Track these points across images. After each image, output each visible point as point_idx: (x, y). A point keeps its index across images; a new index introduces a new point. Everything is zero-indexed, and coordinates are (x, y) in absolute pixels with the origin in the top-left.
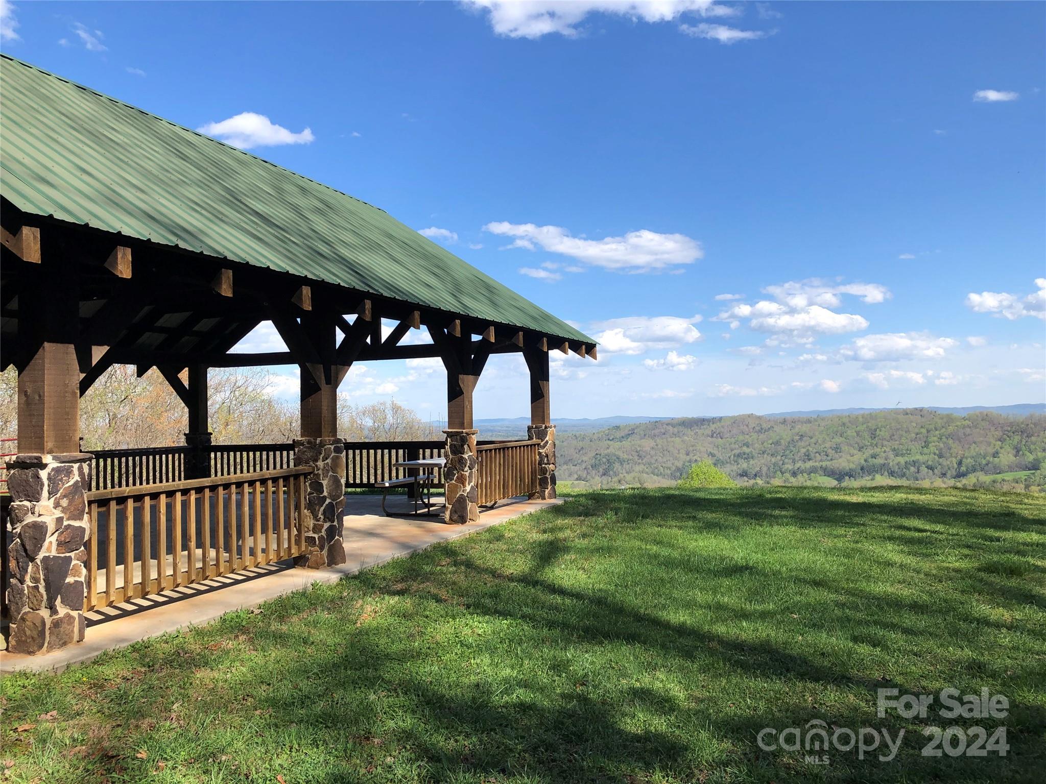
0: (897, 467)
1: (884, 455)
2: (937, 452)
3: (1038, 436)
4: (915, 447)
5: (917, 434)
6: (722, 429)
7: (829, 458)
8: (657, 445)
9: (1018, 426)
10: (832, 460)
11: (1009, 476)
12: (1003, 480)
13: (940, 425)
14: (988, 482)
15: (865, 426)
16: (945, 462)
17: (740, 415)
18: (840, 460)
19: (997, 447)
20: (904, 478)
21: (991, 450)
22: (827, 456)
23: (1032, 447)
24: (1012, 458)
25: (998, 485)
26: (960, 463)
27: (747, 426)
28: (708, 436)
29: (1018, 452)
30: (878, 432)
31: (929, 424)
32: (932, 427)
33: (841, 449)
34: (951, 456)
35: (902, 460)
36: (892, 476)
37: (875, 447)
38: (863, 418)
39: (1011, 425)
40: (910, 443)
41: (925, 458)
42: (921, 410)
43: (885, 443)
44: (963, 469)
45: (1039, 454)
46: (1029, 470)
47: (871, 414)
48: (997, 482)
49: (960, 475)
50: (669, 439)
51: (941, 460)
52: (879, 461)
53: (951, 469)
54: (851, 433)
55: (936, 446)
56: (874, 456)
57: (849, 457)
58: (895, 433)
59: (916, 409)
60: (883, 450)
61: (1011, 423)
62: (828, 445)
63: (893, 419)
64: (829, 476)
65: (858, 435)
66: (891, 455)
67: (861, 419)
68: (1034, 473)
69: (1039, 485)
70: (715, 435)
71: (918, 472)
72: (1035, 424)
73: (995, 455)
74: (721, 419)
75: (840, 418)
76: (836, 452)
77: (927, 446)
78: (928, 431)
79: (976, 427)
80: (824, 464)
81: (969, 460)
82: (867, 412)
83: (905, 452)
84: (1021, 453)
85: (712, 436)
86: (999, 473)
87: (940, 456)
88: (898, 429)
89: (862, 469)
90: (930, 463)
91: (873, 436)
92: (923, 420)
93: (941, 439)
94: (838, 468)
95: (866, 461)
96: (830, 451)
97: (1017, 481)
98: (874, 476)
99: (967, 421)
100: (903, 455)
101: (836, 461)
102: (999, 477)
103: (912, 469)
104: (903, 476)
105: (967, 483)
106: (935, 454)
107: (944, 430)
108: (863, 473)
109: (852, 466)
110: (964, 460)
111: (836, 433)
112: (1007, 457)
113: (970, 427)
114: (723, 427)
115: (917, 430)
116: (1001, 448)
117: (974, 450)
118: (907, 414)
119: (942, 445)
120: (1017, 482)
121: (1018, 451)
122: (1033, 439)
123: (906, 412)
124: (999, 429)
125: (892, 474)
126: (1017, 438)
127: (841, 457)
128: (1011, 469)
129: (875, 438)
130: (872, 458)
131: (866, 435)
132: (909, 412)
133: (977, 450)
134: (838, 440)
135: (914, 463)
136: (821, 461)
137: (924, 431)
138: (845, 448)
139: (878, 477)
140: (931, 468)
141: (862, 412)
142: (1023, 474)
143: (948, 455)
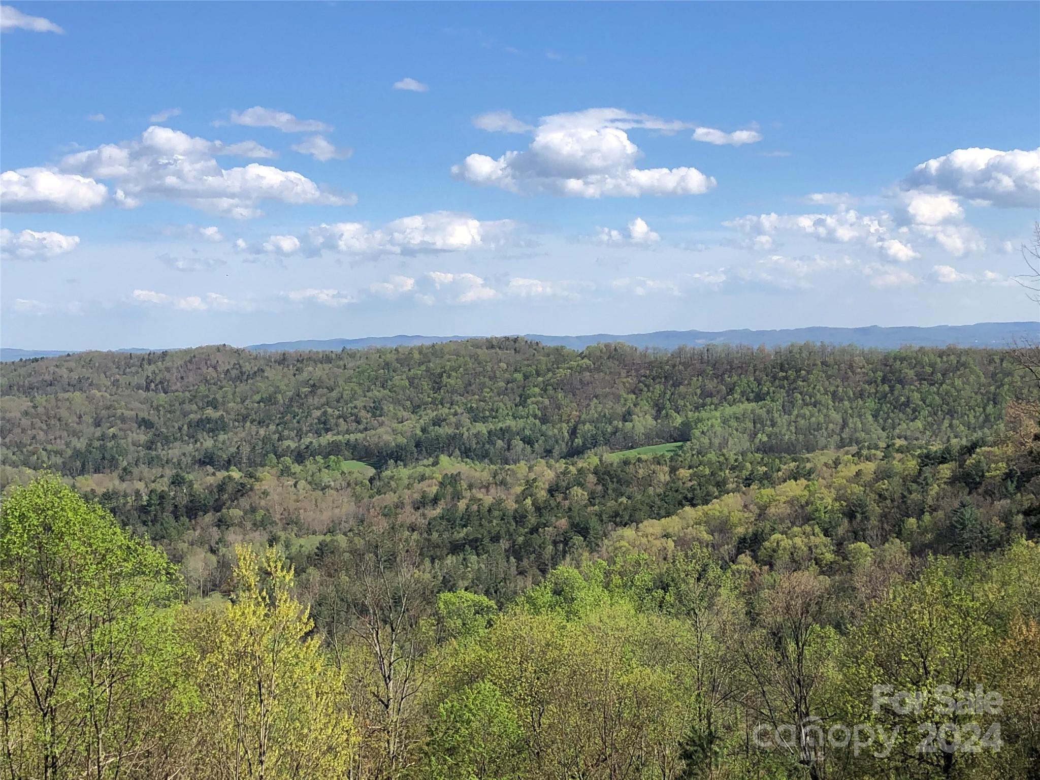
0: (474, 441)
1: (453, 419)
2: (539, 413)
3: (689, 384)
4: (505, 405)
5: (508, 383)
6: (168, 376)
7: (361, 427)
8: (35, 407)
9: (661, 368)
10: (366, 429)
11: (646, 453)
12: (639, 460)
13: (544, 367)
14: (615, 465)
15: (423, 368)
16: (552, 431)
17: (201, 348)
18: (381, 430)
19: (630, 404)
20: (486, 460)
21: (620, 410)
22: (359, 422)
23: (681, 402)
24: (650, 421)
25: (631, 469)
26: (573, 433)
27: (215, 368)
28: (139, 387)
29: (659, 411)
30: (445, 379)
31: (528, 365)
32: (532, 369)
33: (382, 409)
34: (561, 421)
35: (482, 428)
36: (468, 457)
37: (440, 406)
38: (420, 353)
39: (650, 365)
40: (497, 398)
41: (521, 423)
42: (516, 340)
43: (456, 398)
44: (578, 441)
45: (690, 414)
46: (675, 441)
47: (433, 346)
48: (630, 463)
49: (574, 453)
50: (61, 395)
51: (544, 427)
52: (446, 430)
53: (560, 442)
54: (400, 380)
55: (537, 403)
56: (437, 422)
57: (395, 425)
58: (473, 381)
59: (507, 339)
60: (452, 411)
61: (651, 363)
62: (359, 403)
63: (471, 357)
64: (360, 459)
65: (411, 384)
66: (465, 419)
67: (416, 356)
68: (682, 447)
69: (690, 468)
70: (153, 385)
71: (509, 449)
72: (684, 364)
73: (627, 417)
74: (165, 354)
75: (381, 352)
76: (374, 416)
77: (523, 403)
78: (526, 377)
79: (598, 370)
80: (352, 437)
81: (587, 426)
82: (428, 343)
83: (487, 413)
84: (664, 412)
85: (147, 389)
86: (632, 448)
87: (544, 420)
88: (477, 375)
89: (418, 445)
90: (527, 432)
91: (436, 386)
92: (519, 357)
93: (545, 390)
94: (376, 445)
95: (424, 430)
96: (363, 413)
97: (658, 461)
98: (437, 457)
99: (586, 360)
100: (484, 420)
101: (373, 432)
102: (632, 454)
103: (500, 443)
104: (484, 457)
105: (585, 465)
106: (535, 417)
107: (550, 374)
108: (420, 452)
109: (401, 440)
110: (580, 426)
111: (374, 380)
112: (643, 422)
113: (590, 371)
114: (168, 370)
115: (507, 375)
116: (635, 405)
117: (595, 409)
118: (493, 347)
119: (547, 402)
120: (659, 463)
121: (659, 408)
122: (682, 388)
123: (491, 344)
124: (633, 373)
125: (466, 453)
126: (658, 388)
127: (381, 424)
128: (650, 439)
129: (439, 389)
130: (434, 425)
131: (426, 385)
132: (495, 343)
133: (599, 409)
134: (378, 393)
135: (503, 433)
136: (348, 432)
137: (519, 376)
138: (388, 407)
139: (444, 459)
140: (528, 441)
141: (418, 343)
142: (665, 449)
143: (556, 418)
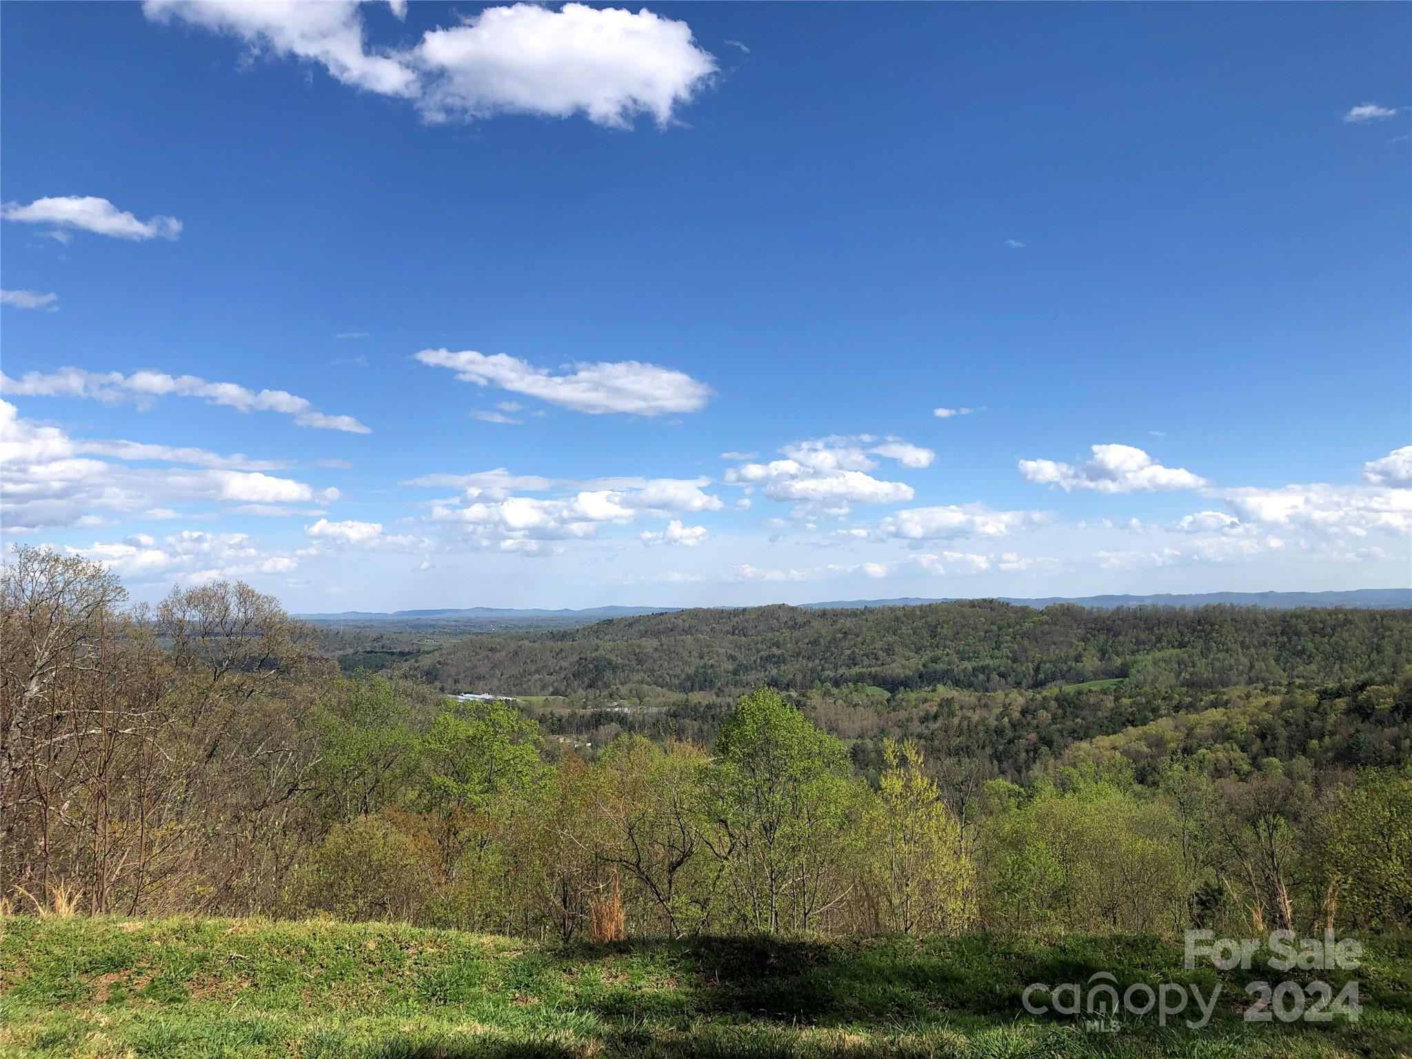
0: (962, 675)
1: (946, 659)
2: (1011, 655)
3: (1126, 635)
4: (984, 649)
5: (986, 633)
6: (746, 624)
7: (879, 662)
8: (662, 645)
9: (1104, 622)
10: (883, 664)
11: (1095, 686)
12: (1090, 691)
13: (1013, 621)
14: (1072, 694)
15: (923, 621)
16: (1021, 668)
17: (768, 606)
18: (893, 665)
19: (1080, 649)
20: (972, 689)
21: (1073, 653)
22: (877, 659)
23: (1120, 649)
24: (1097, 662)
25: (1084, 698)
26: (1037, 670)
27: (777, 619)
28: (728, 632)
29: (1104, 654)
30: (939, 630)
31: (1001, 620)
32: (1004, 623)
33: (894, 650)
34: (1027, 661)
35: (968, 665)
36: (957, 686)
37: (936, 649)
38: (921, 611)
39: (1095, 620)
40: (977, 644)
41: (997, 662)
42: (991, 601)
43: (948, 643)
44: (1041, 676)
45: (1128, 657)
46: (1117, 677)
47: (930, 605)
48: (1083, 693)
49: (1038, 685)
50: (678, 638)
51: (1015, 665)
52: (940, 666)
53: (1027, 676)
54: (906, 630)
55: (1009, 647)
56: (935, 660)
57: (904, 662)
58: (960, 631)
59: (985, 600)
60: (945, 652)
61: (1095, 619)
62: (879, 644)
63: (958, 613)
64: (879, 686)
65: (915, 632)
66: (955, 658)
67: (918, 612)
68: (1122, 681)
69: (1130, 697)
70: (737, 632)
71: (988, 681)
72: (1122, 620)
73: (1078, 659)
74: (744, 610)
75: (892, 609)
76: (888, 655)
77: (998, 648)
78: (1000, 629)
79: (1055, 624)
80: (873, 670)
81: (1048, 665)
82: (926, 603)
83: (971, 655)
84: (1107, 655)
85: (733, 634)
86: (1083, 682)
87: (1014, 660)
88: (964, 626)
89: (921, 676)
90: (1002, 669)
91: (933, 634)
92: (994, 614)
93: (1015, 638)
94: (891, 675)
95: (924, 666)
96: (880, 653)
97: (1104, 692)
98: (935, 686)
99: (1045, 617)
100: (969, 659)
101: (887, 666)
102: (1084, 686)
103: (981, 677)
104: (970, 687)
105: (1048, 694)
106: (1008, 657)
107: (1018, 627)
108: (922, 682)
109: (908, 672)
110: (1042, 665)
111: (888, 630)
112: (1091, 662)
113: (1049, 624)
114: (747, 621)
115: (986, 627)
116: (1084, 650)
117: (1054, 653)
118: (974, 606)
119: (1016, 646)
120: (1106, 694)
121: (1103, 652)
122: (1121, 638)
123: (973, 604)
124: (1082, 626)
125: (957, 683)
126: (1102, 638)
127: (894, 661)
128: (1096, 676)
129: (935, 636)
130: (932, 662)
131: (925, 633)
132: (976, 604)
133: (1057, 652)
134: (890, 638)
135: (983, 669)
136: (870, 666)
137: (995, 628)
138: (898, 649)
139: (940, 687)
140: (1002, 675)
141: (919, 603)
142: (1109, 683)
143: (1024, 659)
